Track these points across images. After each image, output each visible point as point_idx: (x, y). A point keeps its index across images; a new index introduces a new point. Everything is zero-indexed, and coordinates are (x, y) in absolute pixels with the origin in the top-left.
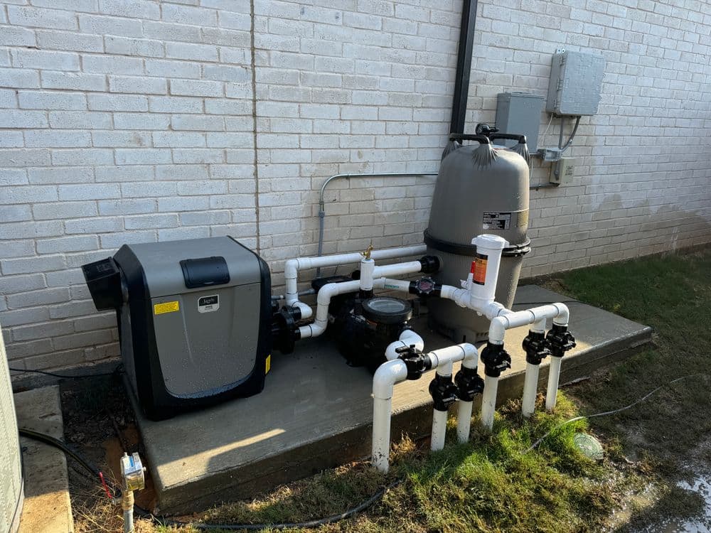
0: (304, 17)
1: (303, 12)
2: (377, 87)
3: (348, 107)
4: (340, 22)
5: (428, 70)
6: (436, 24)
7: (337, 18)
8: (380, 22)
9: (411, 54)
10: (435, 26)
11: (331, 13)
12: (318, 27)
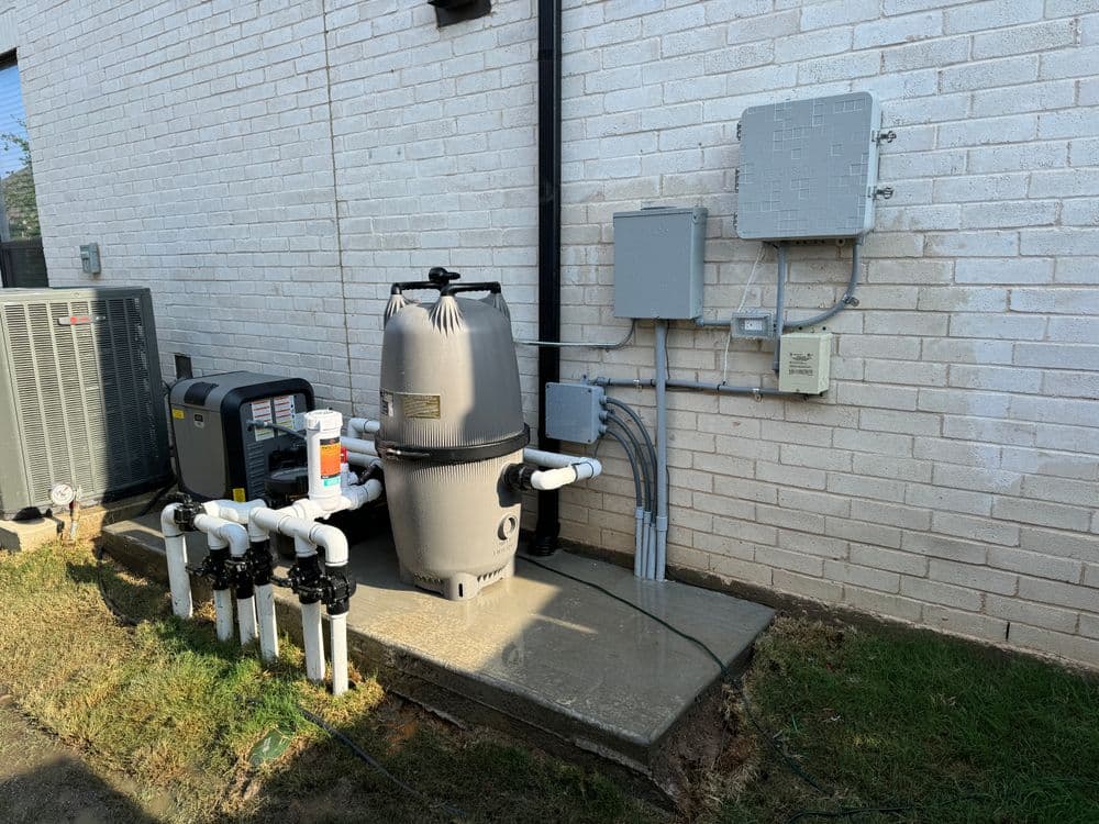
0: (372, 161)
1: (370, 157)
2: (446, 226)
3: (417, 252)
4: (403, 157)
5: (506, 194)
6: (512, 127)
7: (399, 153)
8: (442, 146)
9: (481, 176)
10: (511, 130)
11: (393, 149)
12: (384, 168)
